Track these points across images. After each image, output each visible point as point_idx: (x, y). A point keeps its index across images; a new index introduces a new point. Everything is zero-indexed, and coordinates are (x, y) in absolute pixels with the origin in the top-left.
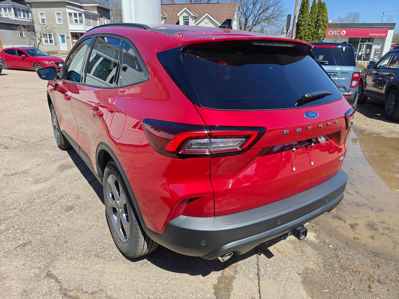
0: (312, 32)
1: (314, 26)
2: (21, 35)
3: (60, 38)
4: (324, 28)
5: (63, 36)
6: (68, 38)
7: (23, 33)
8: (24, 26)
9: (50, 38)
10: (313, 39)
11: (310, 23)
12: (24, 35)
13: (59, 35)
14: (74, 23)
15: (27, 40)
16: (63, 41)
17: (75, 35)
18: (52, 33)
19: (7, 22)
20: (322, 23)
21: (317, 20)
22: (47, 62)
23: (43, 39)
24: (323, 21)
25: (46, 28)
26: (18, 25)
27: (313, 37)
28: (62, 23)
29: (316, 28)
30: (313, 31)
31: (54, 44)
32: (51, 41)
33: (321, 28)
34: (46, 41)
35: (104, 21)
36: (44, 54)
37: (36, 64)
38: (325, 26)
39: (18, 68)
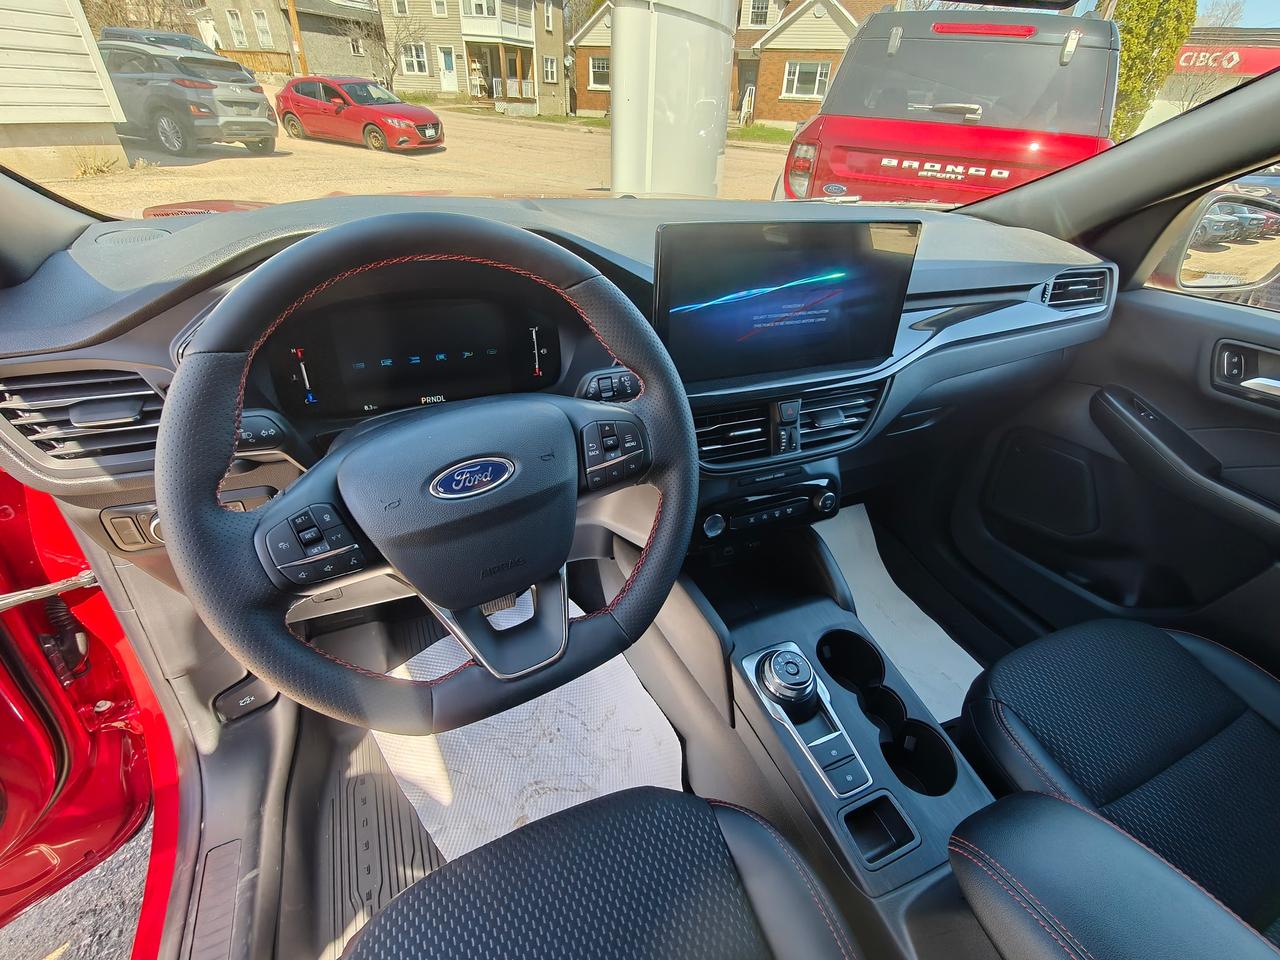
0: (1132, 55)
1: (1145, 34)
2: (356, 48)
3: (441, 57)
4: (1174, 41)
5: (447, 53)
6: (459, 57)
7: (360, 42)
8: (358, 23)
9: (418, 56)
10: (1129, 78)
11: (1133, 25)
12: (361, 50)
13: (438, 49)
14: (474, 14)
15: (368, 62)
16: (449, 67)
17: (476, 50)
18: (423, 44)
19: (322, 13)
20: (1171, 24)
21: (1159, 14)
22: (395, 121)
23: (403, 59)
24: (1178, 18)
25: (406, 27)
26: (346, 21)
27: (1130, 70)
28: (446, 15)
29: (1147, 40)
30: (1136, 50)
31: (427, 73)
32: (421, 67)
33: (1167, 42)
34: (410, 66)
35: (547, 10)
36: (390, 100)
37: (369, 127)
38: (1180, 36)
39: (328, 136)
